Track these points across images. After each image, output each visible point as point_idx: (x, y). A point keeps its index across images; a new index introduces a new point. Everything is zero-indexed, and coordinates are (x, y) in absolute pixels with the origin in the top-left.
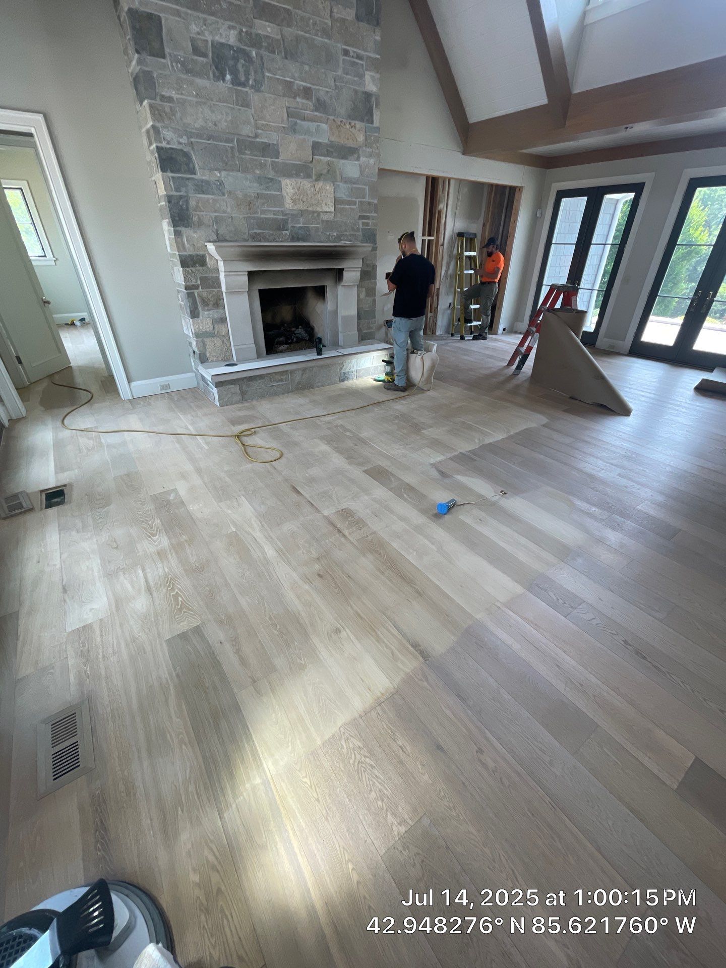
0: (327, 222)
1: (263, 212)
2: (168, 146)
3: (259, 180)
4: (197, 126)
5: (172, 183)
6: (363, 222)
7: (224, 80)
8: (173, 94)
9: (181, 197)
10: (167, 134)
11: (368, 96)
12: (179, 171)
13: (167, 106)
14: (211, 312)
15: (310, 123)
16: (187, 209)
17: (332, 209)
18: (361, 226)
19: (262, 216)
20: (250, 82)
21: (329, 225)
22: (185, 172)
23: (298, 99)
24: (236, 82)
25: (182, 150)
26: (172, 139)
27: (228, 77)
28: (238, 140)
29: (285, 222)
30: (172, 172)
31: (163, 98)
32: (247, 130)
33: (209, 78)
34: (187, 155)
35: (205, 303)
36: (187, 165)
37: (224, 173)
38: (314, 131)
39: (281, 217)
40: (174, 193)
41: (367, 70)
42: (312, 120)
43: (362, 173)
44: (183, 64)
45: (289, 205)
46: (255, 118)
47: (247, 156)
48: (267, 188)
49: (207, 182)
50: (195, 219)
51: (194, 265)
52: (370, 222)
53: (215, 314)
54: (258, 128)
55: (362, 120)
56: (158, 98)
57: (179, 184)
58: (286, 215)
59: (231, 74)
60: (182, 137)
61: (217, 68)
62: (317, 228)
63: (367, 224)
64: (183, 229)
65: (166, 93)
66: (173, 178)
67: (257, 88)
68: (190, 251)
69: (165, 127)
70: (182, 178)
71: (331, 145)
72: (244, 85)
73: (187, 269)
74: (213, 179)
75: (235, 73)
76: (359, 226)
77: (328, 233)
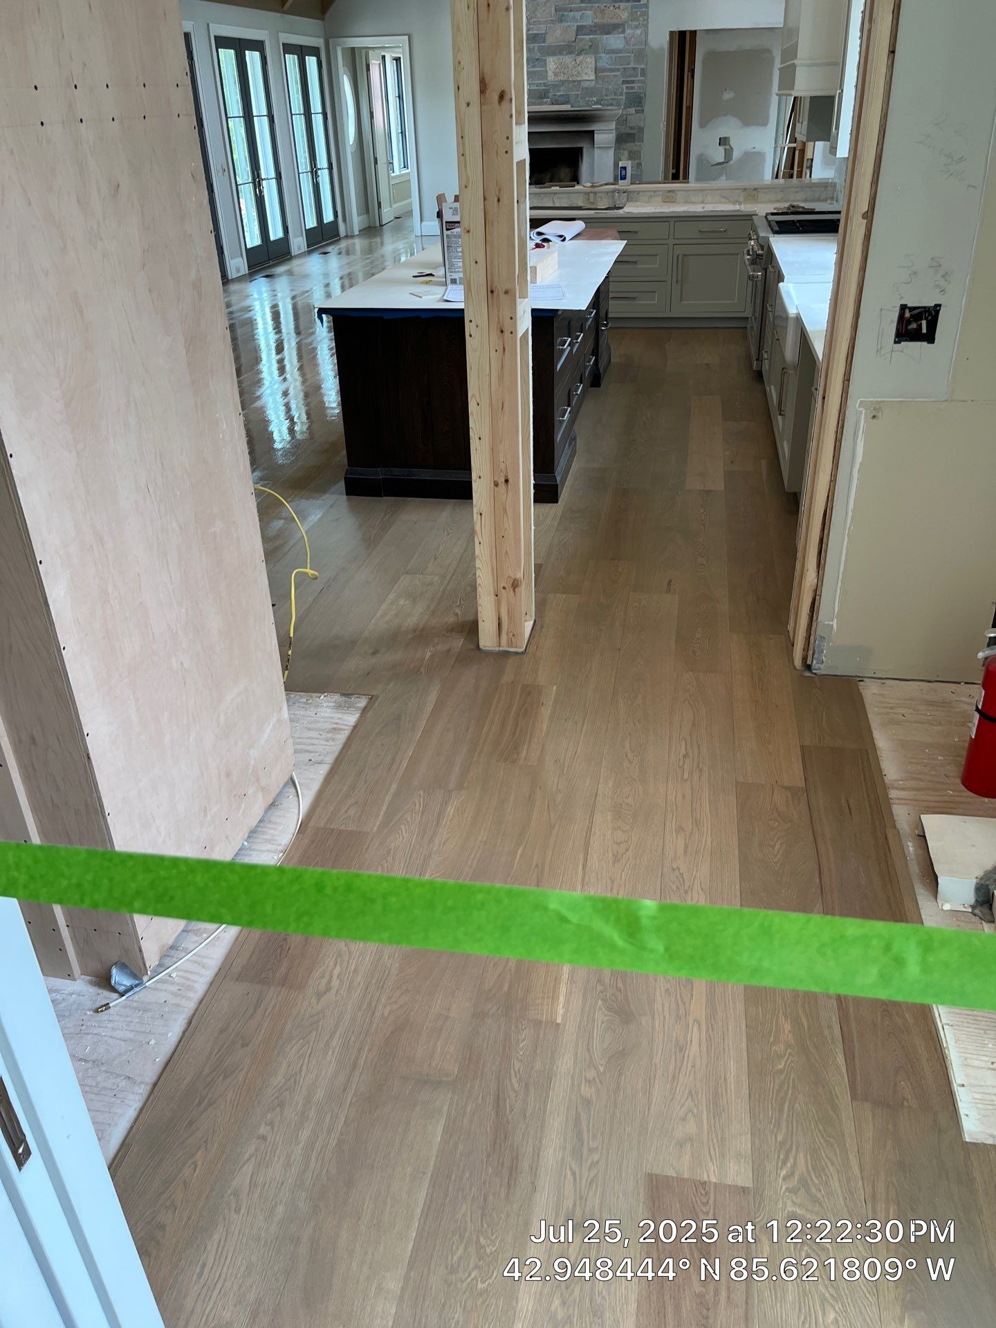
0: (587, 89)
6: (627, 87)
15: (575, 13)
17: (593, 77)
18: (625, 91)
21: (589, 92)
29: (547, 91)
38: (579, 17)
39: (543, 88)
42: (577, 10)
43: (627, 43)
45: (551, 78)
48: (534, 66)
52: (635, 85)
54: (530, 25)
58: (548, 86)
62: (578, 94)
63: (632, 88)
71: (596, 25)
76: (622, 90)
77: (587, 99)
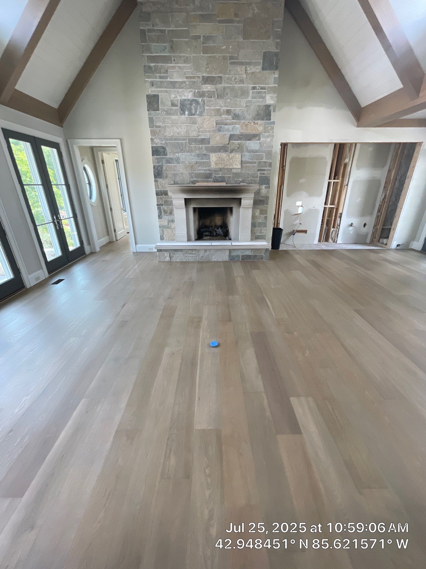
0: (236, 173)
1: (198, 170)
2: (156, 146)
3: (198, 155)
4: (170, 135)
5: (156, 160)
6: (260, 173)
7: (184, 114)
8: (160, 124)
9: (159, 166)
10: (156, 141)
11: (268, 107)
12: (159, 155)
13: (158, 129)
14: (168, 217)
15: (229, 126)
16: (162, 171)
17: (240, 167)
18: (259, 175)
19: (198, 172)
20: (197, 113)
21: (237, 175)
22: (162, 155)
23: (223, 116)
24: (191, 114)
25: (162, 147)
26: (158, 142)
27: (187, 113)
28: (189, 139)
29: (211, 174)
30: (157, 156)
31: (156, 127)
32: (193, 134)
33: (177, 115)
34: (164, 148)
35: (165, 212)
36: (164, 152)
37: (180, 154)
38: (231, 129)
39: (208, 172)
40: (157, 164)
41: (268, 94)
42: (230, 124)
43: (261, 147)
44: (166, 111)
45: (213, 166)
46: (198, 128)
47: (193, 145)
48: (202, 159)
49: (172, 159)
50: (165, 174)
51: (162, 195)
52: (266, 172)
53: (170, 218)
54: (200, 132)
55: (263, 119)
56: (154, 127)
57: (159, 160)
58: (211, 171)
59: (188, 111)
60: (162, 141)
61: (182, 110)
62: (230, 177)
63: (264, 174)
64: (158, 179)
65: (158, 125)
66: (157, 158)
67: (201, 115)
68: (161, 189)
69: (156, 138)
70: (161, 158)
71: (242, 135)
72: (194, 115)
73: (159, 197)
74: (174, 157)
75: (190, 110)
76: (257, 175)
77: (236, 179)
